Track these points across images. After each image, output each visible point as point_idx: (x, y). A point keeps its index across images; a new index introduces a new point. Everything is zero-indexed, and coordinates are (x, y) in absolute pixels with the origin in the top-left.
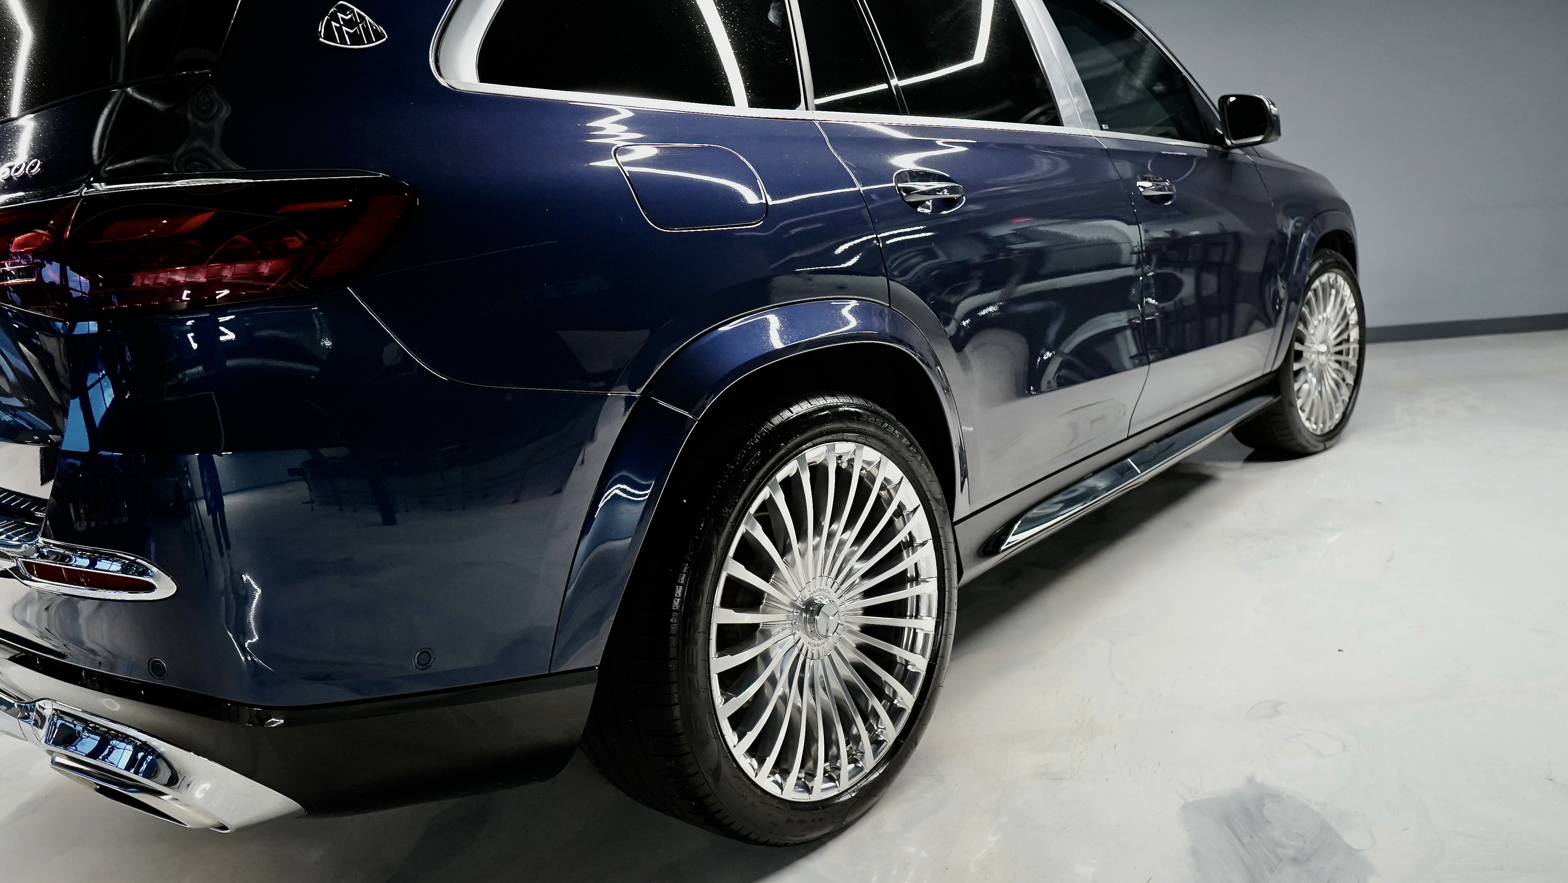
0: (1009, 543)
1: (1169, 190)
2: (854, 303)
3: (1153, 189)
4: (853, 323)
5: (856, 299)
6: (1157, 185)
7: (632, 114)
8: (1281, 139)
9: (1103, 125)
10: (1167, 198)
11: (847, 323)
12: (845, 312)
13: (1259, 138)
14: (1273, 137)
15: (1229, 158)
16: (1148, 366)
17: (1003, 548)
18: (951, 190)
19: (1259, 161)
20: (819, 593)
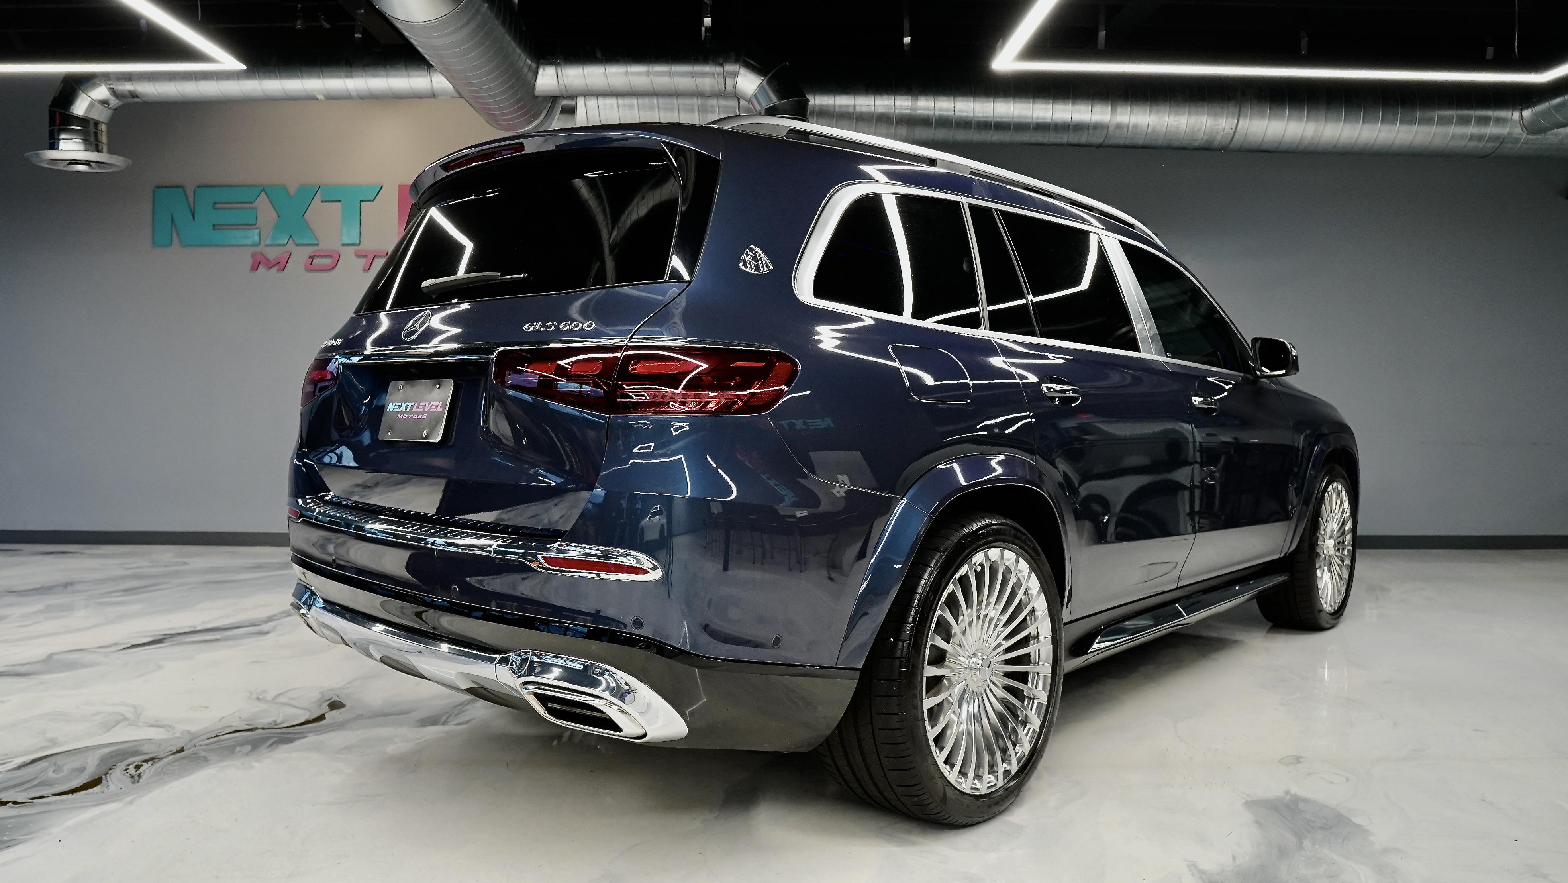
0: (1094, 648)
1: (1215, 405)
2: (1002, 457)
3: (1203, 403)
4: (1000, 470)
5: (1003, 455)
6: (1206, 400)
7: (872, 322)
8: (1298, 373)
9: (1168, 354)
10: (1214, 410)
11: (994, 470)
12: (993, 463)
13: (1283, 372)
14: (1293, 372)
15: (1258, 384)
16: (1195, 535)
17: (1090, 650)
18: (1074, 391)
19: (1280, 388)
20: (979, 651)
